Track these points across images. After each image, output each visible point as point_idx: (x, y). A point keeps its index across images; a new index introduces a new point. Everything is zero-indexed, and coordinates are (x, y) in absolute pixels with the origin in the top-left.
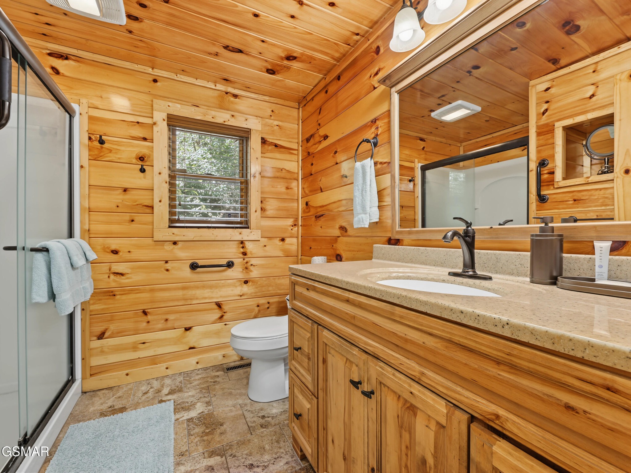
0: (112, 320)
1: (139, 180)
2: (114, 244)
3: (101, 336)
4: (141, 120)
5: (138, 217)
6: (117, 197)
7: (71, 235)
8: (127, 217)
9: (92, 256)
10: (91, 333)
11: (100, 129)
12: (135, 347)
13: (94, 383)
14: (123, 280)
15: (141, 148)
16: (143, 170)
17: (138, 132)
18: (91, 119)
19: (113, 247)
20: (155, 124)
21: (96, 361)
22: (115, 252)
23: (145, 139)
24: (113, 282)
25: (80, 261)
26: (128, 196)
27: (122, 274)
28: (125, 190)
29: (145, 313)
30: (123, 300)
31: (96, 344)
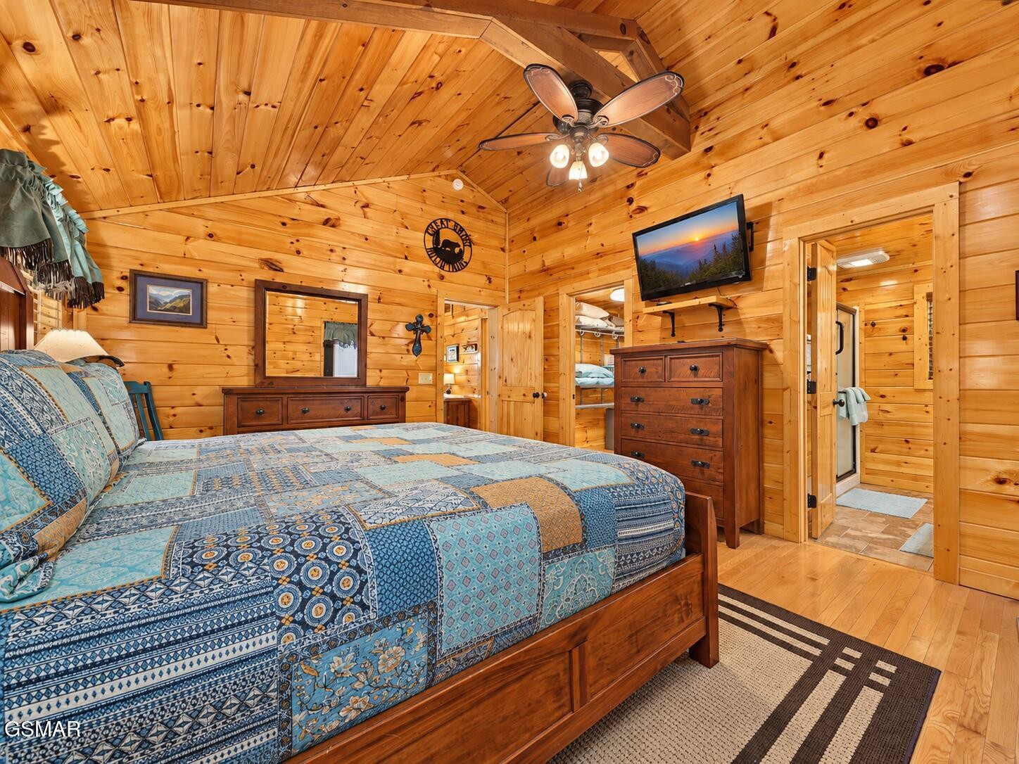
0: (881, 441)
1: (902, 346)
2: (882, 390)
3: (873, 451)
4: (903, 303)
5: (901, 372)
6: (886, 359)
7: (854, 386)
8: (892, 372)
9: (868, 398)
10: (867, 448)
11: (873, 316)
12: (898, 464)
13: (868, 478)
14: (888, 416)
15: (904, 323)
16: (905, 338)
17: (903, 312)
18: (867, 312)
19: (882, 393)
20: (915, 303)
21: (871, 466)
22: (883, 396)
23: (907, 316)
24: (881, 417)
25: (861, 399)
26: (892, 358)
27: (888, 412)
28: (891, 354)
29: (907, 441)
30: (887, 430)
31: (870, 454)
